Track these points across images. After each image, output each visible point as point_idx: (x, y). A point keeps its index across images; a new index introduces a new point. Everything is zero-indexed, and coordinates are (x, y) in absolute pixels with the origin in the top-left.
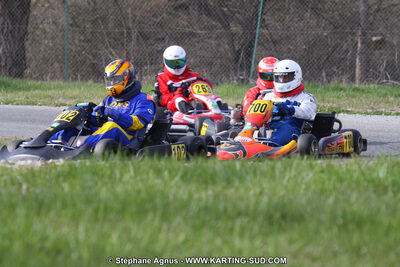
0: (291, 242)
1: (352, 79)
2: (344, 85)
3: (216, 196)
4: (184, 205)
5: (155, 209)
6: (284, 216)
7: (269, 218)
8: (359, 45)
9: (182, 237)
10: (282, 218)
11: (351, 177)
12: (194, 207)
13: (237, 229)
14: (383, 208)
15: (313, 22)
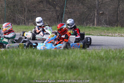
0: (74, 75)
1: (94, 25)
2: (91, 26)
3: (51, 61)
4: (41, 63)
5: (32, 65)
6: (72, 67)
7: (67, 68)
8: (96, 14)
9: (40, 73)
10: (71, 67)
11: (93, 55)
12: (44, 64)
13: (57, 71)
14: (103, 65)
15: (82, 7)
